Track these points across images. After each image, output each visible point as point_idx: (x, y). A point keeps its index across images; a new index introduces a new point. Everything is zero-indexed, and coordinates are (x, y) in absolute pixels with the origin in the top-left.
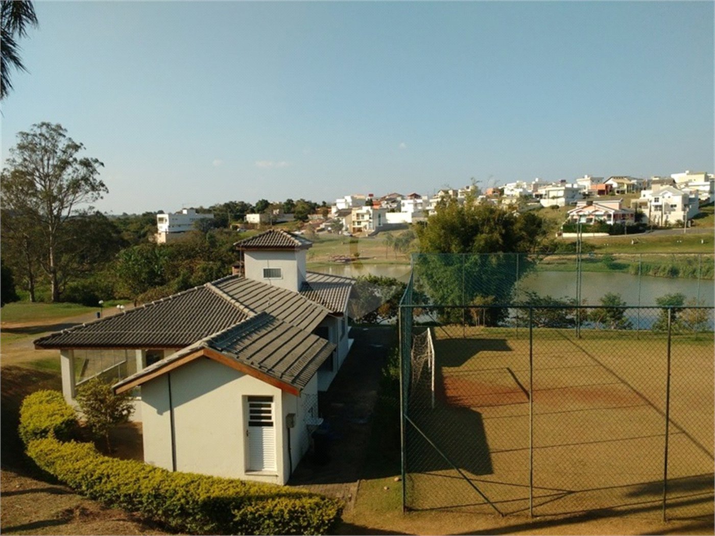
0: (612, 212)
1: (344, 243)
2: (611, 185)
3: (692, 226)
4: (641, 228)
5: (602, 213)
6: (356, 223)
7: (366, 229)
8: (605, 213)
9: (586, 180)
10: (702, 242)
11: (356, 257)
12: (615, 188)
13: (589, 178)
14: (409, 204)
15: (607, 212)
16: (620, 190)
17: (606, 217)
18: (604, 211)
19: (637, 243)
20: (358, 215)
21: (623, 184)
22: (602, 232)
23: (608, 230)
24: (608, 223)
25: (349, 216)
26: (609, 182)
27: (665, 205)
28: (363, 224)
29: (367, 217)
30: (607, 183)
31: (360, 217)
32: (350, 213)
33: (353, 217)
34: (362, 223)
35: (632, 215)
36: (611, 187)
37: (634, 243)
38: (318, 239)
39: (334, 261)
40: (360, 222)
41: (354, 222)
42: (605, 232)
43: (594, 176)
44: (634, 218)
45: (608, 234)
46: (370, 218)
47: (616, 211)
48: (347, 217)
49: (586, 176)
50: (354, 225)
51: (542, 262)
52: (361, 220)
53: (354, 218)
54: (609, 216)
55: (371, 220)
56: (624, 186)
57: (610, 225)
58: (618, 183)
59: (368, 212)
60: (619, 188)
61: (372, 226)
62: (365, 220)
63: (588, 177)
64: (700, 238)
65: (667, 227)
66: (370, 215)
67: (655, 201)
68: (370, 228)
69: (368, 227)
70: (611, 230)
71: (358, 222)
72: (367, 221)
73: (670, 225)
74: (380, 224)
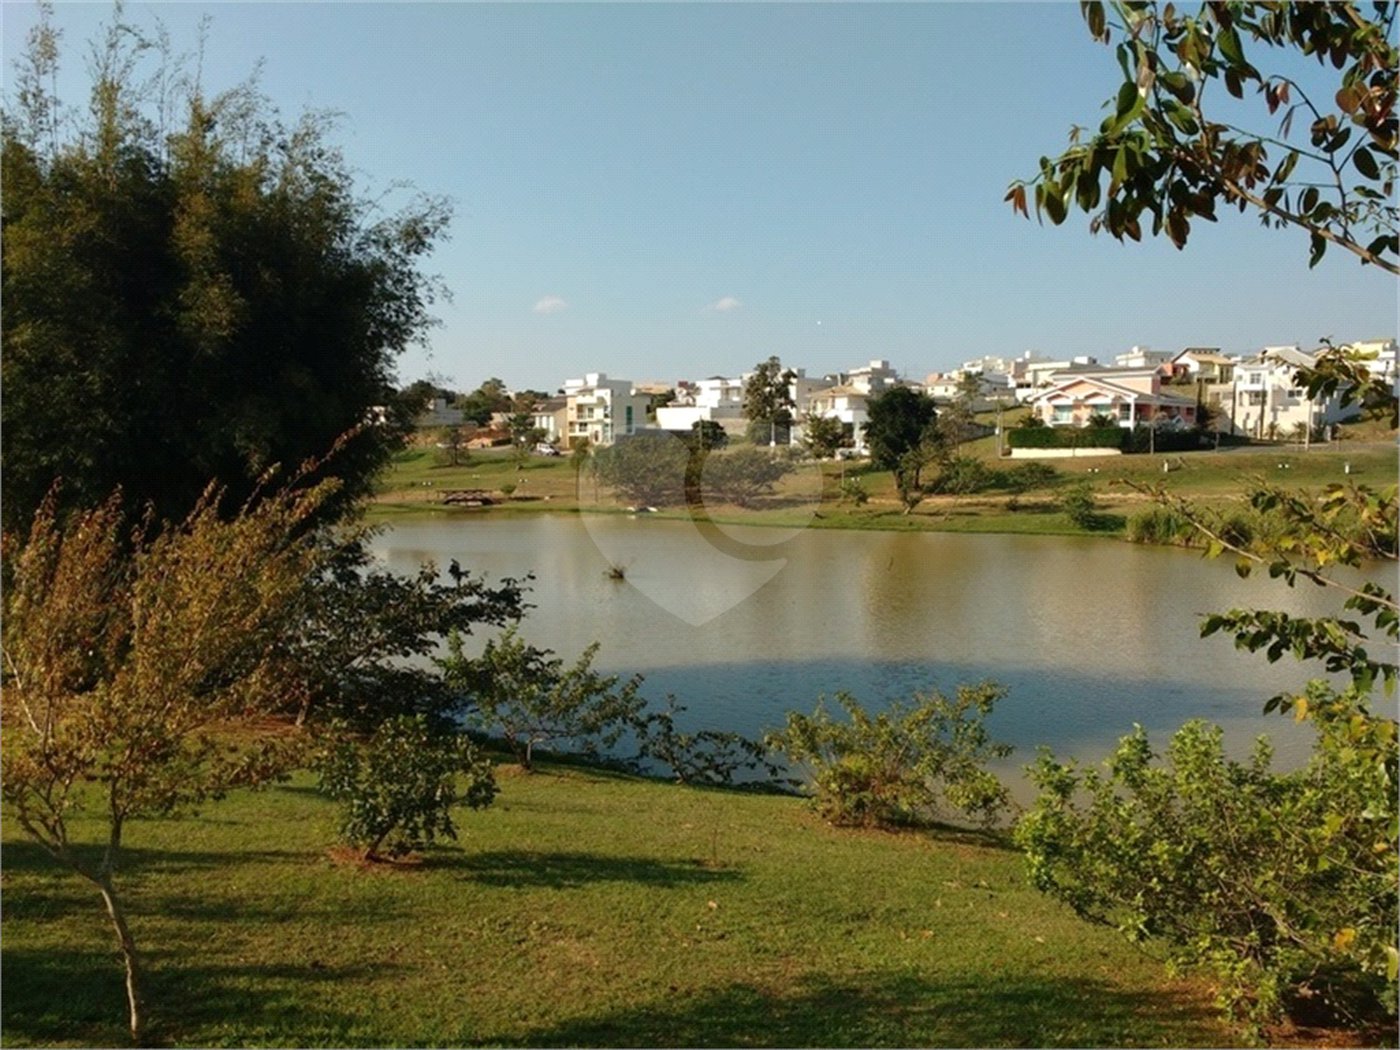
0: (1131, 400)
1: (521, 468)
2: (1185, 367)
3: (1333, 438)
4: (1204, 440)
5: (1108, 401)
6: (577, 427)
7: (597, 439)
8: (1114, 399)
9: (1137, 357)
10: (1347, 470)
11: (507, 496)
12: (1194, 373)
13: (1141, 353)
14: (712, 389)
15: (1118, 398)
16: (1205, 376)
17: (1116, 411)
18: (1112, 396)
19: (1178, 468)
20: (580, 408)
21: (1212, 364)
22: (1104, 446)
23: (1119, 440)
24: (1123, 424)
25: (562, 410)
26: (1183, 360)
27: (1274, 392)
28: (590, 430)
29: (599, 413)
30: (1179, 362)
31: (586, 412)
32: (565, 405)
33: (570, 412)
34: (589, 427)
35: (1189, 411)
36: (1185, 369)
37: (1169, 470)
38: (469, 457)
39: (447, 503)
40: (586, 424)
41: (571, 424)
42: (1112, 446)
43: (1153, 349)
44: (1194, 418)
45: (1118, 452)
46: (606, 416)
47: (1141, 395)
48: (558, 412)
49: (1135, 349)
50: (572, 431)
51: (917, 509)
52: (587, 420)
53: (572, 415)
54: (1126, 407)
55: (608, 421)
56: (1213, 370)
57: (1127, 430)
58: (1201, 363)
59: (601, 400)
60: (1202, 373)
61: (609, 434)
62: (595, 419)
63: (1140, 350)
64: (1341, 461)
65: (1275, 439)
66: (606, 408)
67: (1252, 382)
68: (605, 438)
69: (600, 438)
70: (1128, 442)
71: (581, 424)
72: (599, 422)
73: (1280, 434)
74: (629, 430)
